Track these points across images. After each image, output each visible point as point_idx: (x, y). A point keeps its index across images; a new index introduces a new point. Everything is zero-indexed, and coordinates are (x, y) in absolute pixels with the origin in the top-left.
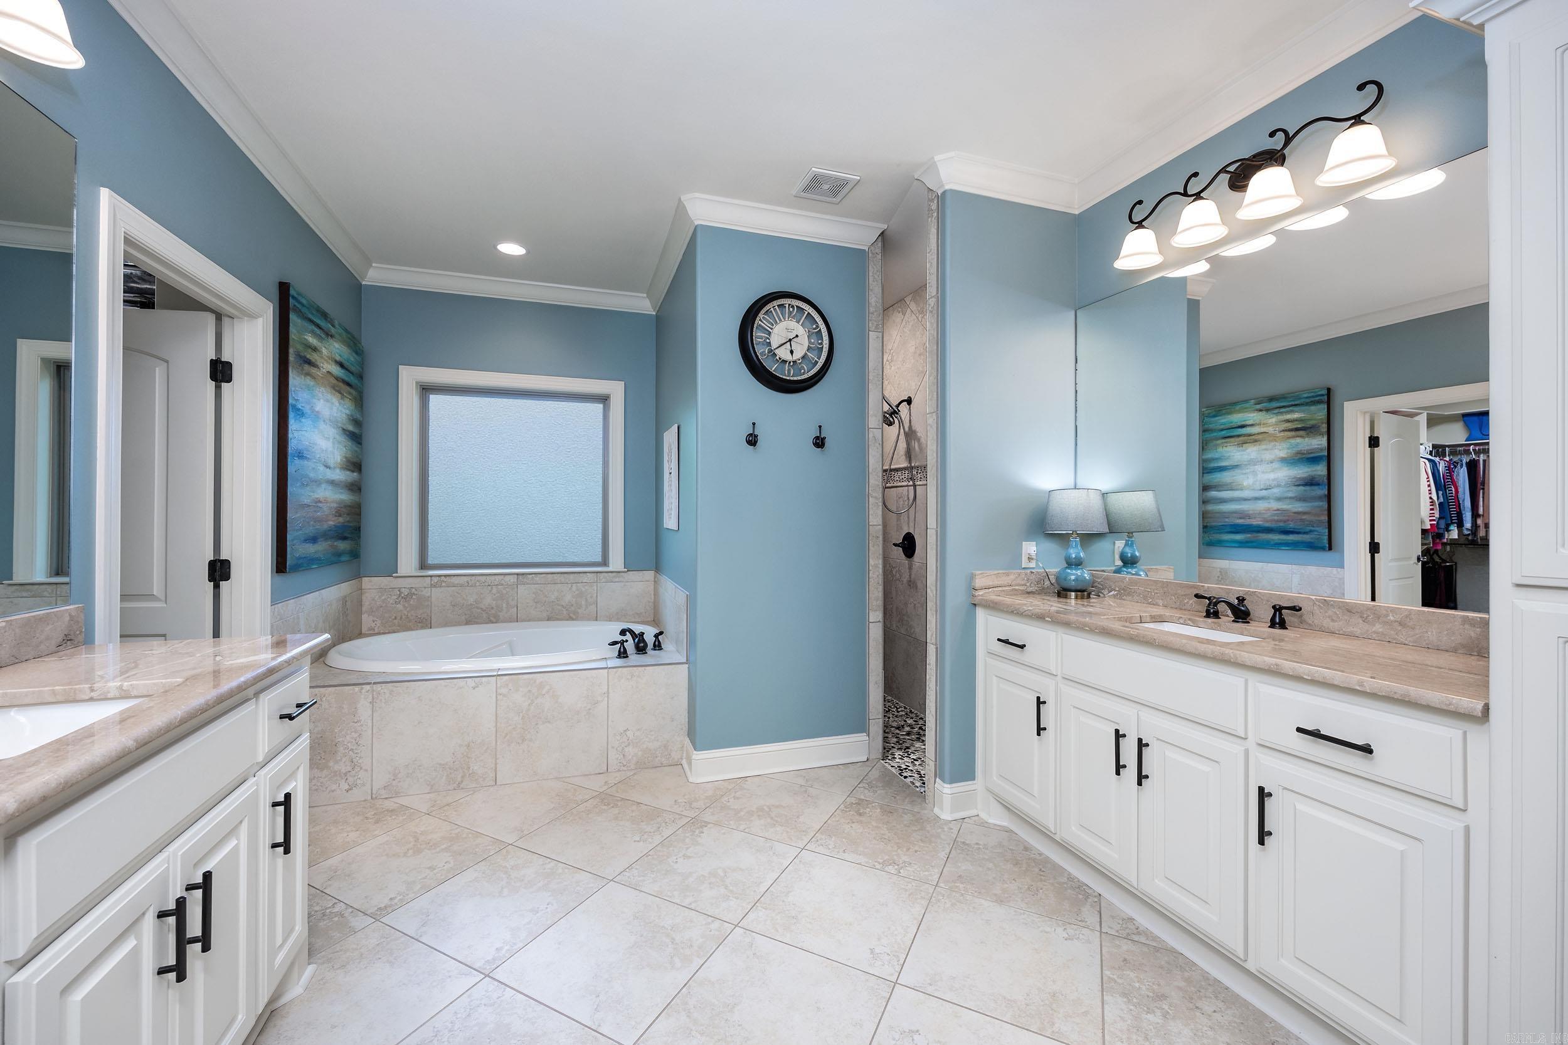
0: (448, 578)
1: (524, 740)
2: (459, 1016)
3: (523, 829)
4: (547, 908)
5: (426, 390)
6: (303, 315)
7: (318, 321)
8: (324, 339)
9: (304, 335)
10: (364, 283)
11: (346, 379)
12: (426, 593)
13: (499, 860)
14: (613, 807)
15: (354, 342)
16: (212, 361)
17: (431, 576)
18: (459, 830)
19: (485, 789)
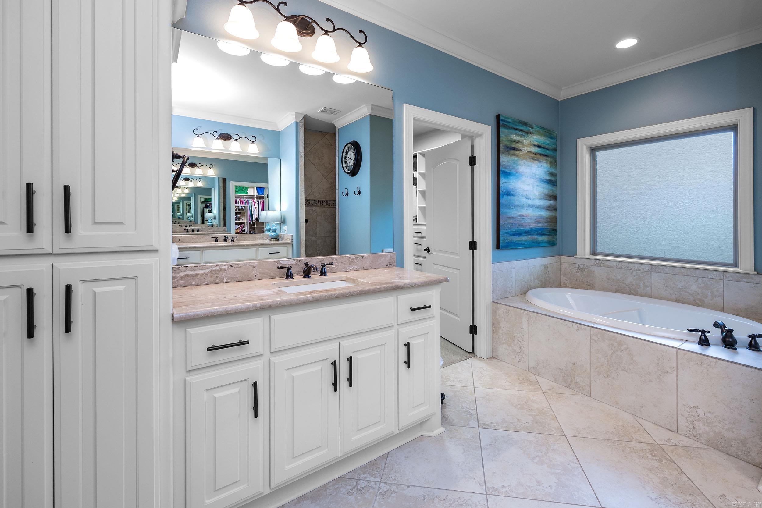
0: (604, 261)
1: (608, 376)
2: (459, 501)
3: (581, 432)
4: (547, 488)
5: (593, 150)
6: (509, 127)
7: (520, 128)
8: (524, 136)
9: (509, 136)
10: (560, 100)
11: (543, 153)
12: (593, 269)
13: (551, 440)
14: (656, 460)
15: (549, 133)
16: (470, 157)
17: (595, 259)
18: (548, 410)
19: (584, 396)
